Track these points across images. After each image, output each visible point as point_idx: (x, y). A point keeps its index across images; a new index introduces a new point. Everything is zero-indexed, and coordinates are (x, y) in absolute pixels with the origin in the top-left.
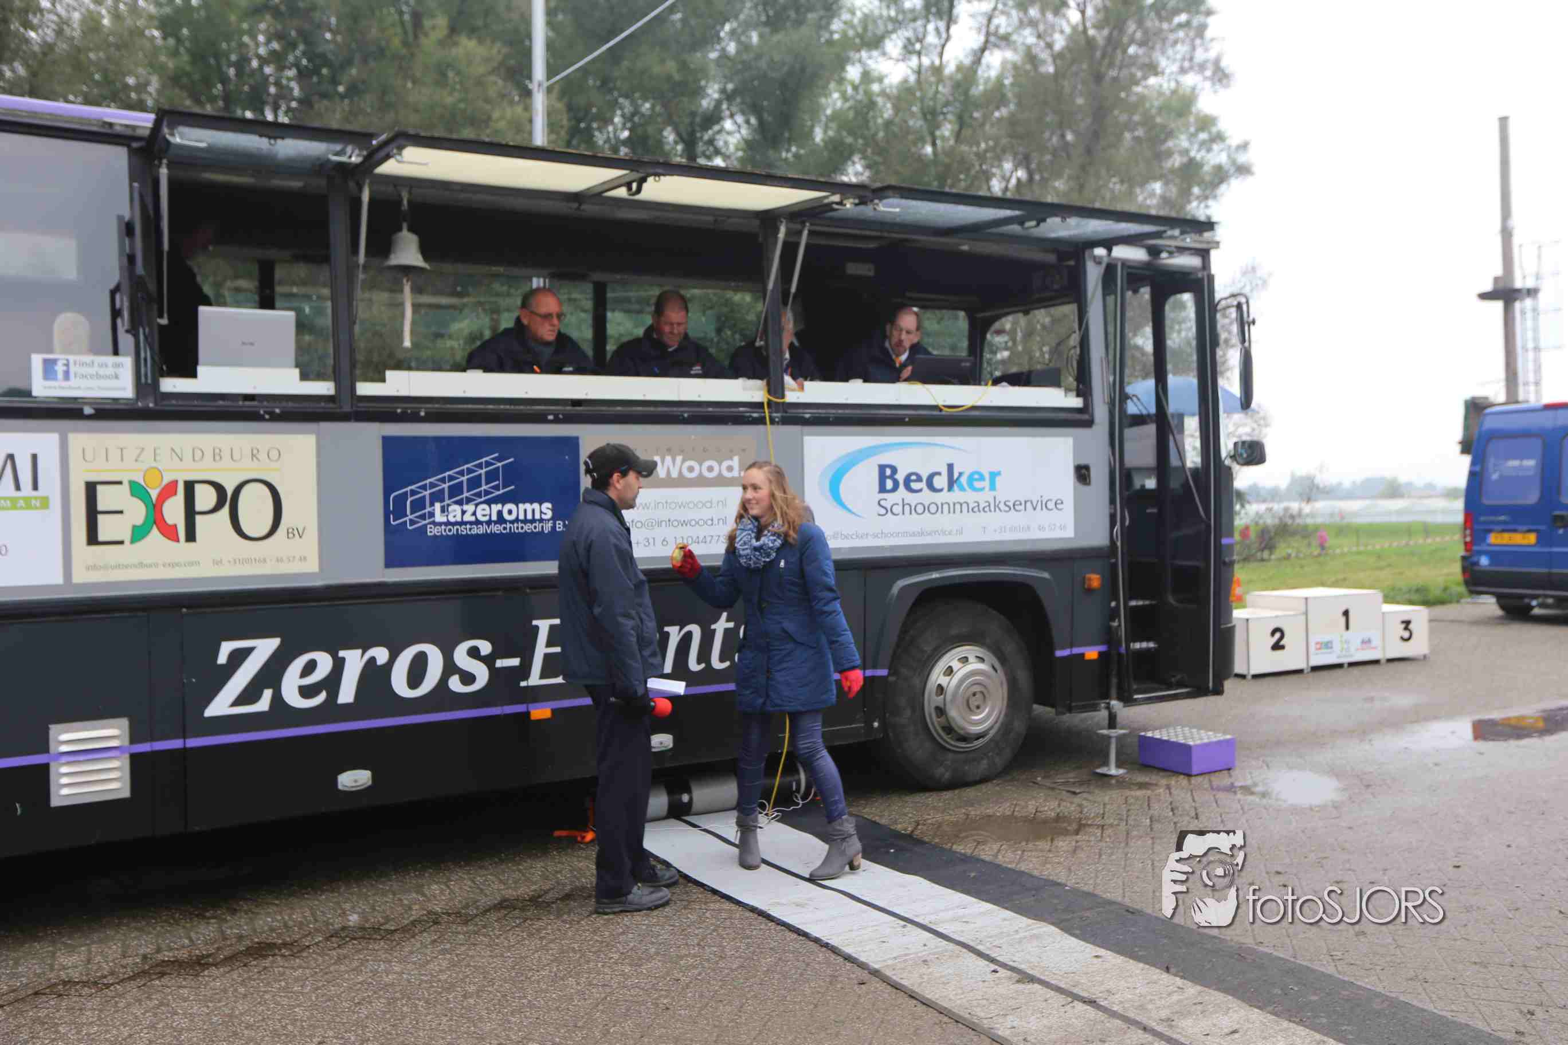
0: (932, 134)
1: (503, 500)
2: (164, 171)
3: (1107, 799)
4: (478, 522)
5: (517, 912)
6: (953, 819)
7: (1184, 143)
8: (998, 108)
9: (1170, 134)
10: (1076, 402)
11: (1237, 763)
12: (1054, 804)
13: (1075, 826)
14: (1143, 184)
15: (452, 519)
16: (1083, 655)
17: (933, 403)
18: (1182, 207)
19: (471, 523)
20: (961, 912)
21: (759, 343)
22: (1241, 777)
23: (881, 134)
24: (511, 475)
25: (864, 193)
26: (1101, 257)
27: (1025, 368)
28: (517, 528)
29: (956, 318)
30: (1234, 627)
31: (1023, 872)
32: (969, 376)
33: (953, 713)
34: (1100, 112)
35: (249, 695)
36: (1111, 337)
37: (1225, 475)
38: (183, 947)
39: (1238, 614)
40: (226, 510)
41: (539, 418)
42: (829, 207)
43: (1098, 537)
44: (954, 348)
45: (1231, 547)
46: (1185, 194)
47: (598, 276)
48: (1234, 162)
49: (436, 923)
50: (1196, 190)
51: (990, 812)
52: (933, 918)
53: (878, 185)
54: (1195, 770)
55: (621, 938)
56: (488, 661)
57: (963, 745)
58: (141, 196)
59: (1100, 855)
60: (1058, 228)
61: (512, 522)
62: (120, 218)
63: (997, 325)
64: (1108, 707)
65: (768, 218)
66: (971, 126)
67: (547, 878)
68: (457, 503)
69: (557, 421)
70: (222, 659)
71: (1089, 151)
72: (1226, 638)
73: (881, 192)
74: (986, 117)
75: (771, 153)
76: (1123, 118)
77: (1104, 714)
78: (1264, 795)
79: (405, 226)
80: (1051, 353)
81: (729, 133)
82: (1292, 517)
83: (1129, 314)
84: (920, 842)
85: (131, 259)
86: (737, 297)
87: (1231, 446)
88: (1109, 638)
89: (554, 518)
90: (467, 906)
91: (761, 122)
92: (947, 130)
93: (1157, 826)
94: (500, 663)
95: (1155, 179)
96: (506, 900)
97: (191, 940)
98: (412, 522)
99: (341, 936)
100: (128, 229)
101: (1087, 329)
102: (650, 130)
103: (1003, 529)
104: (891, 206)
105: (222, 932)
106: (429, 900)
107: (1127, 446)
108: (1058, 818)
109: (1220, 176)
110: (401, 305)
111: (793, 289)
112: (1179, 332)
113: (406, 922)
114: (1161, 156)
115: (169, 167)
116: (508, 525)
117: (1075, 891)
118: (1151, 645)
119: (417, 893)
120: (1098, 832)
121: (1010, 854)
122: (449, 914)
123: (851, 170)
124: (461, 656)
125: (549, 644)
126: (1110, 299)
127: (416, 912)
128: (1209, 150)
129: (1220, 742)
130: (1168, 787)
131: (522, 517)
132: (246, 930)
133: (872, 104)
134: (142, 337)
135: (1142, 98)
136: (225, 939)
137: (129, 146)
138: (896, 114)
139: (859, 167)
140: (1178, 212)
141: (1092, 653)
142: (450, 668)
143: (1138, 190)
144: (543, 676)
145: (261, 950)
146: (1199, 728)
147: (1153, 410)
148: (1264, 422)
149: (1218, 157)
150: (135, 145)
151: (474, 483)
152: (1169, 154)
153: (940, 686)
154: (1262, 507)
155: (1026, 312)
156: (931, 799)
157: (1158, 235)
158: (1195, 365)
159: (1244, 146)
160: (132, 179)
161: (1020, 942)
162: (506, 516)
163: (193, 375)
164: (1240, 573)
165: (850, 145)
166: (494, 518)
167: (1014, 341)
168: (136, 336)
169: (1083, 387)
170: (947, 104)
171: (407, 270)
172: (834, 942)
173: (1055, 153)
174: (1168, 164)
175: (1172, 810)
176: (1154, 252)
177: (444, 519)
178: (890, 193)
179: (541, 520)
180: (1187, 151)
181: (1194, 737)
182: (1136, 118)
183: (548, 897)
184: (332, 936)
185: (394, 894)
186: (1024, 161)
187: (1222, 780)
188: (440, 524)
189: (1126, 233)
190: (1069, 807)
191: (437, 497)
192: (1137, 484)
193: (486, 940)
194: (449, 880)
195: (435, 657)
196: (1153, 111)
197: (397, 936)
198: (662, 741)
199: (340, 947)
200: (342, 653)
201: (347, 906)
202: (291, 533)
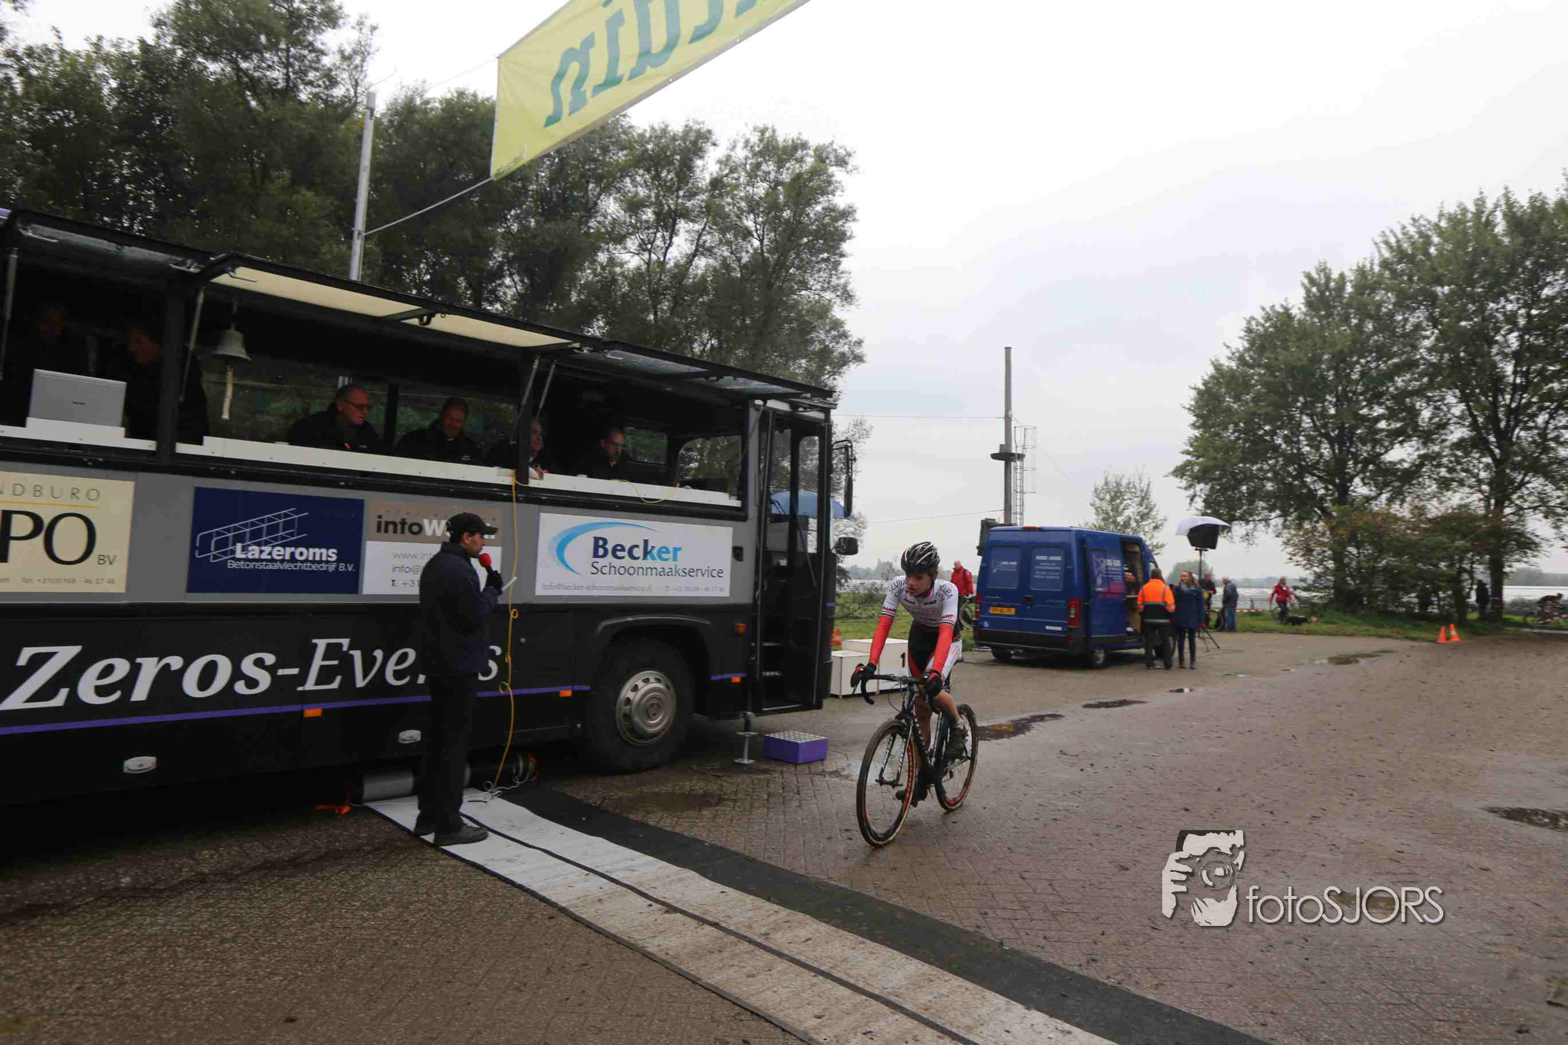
0: (655, 307)
1: (296, 544)
2: (14, 257)
3: (739, 780)
4: (273, 560)
5: (277, 871)
6: (631, 795)
7: (823, 336)
8: (702, 296)
9: (814, 329)
10: (737, 504)
11: (828, 756)
12: (702, 785)
13: (716, 800)
14: (794, 360)
15: (250, 556)
16: (730, 679)
17: (637, 496)
18: (819, 377)
19: (267, 561)
20: (630, 863)
21: (512, 442)
22: (830, 765)
23: (619, 303)
24: (303, 525)
25: (600, 344)
26: (759, 406)
27: (707, 477)
28: (304, 566)
29: (660, 437)
30: (830, 664)
31: (677, 834)
32: (665, 479)
33: (636, 719)
34: (770, 307)
35: (45, 693)
36: (763, 458)
37: (832, 560)
39: (834, 654)
40: (41, 538)
41: (334, 482)
42: (572, 351)
43: (745, 598)
44: (656, 458)
45: (833, 609)
46: (821, 369)
47: (394, 378)
48: (853, 352)
49: (203, 882)
50: (828, 367)
51: (656, 790)
52: (607, 868)
54: (800, 761)
55: (364, 890)
56: (271, 670)
57: (641, 741)
59: (731, 820)
60: (730, 383)
61: (302, 562)
63: (688, 445)
64: (745, 716)
65: (527, 353)
66: (682, 305)
67: (305, 843)
68: (256, 544)
69: (347, 487)
70: (22, 662)
71: (760, 333)
72: (826, 670)
73: (611, 345)
74: (693, 301)
75: (538, 305)
76: (784, 314)
77: (741, 721)
79: (233, 325)
81: (507, 287)
82: (876, 590)
84: (604, 812)
86: (504, 406)
87: (836, 539)
88: (748, 668)
89: (338, 561)
90: (233, 867)
91: (532, 285)
92: (665, 305)
93: (772, 800)
94: (281, 672)
95: (802, 357)
96: (268, 862)
98: (215, 557)
99: (112, 896)
101: (747, 453)
102: (448, 276)
103: (679, 589)
104: (617, 355)
106: (199, 864)
107: (769, 535)
108: (705, 795)
109: (844, 361)
110: (225, 384)
111: (541, 405)
112: (808, 461)
113: (174, 882)
114: (807, 342)
115: (19, 254)
116: (299, 564)
117: (712, 846)
118: (777, 674)
119: (189, 857)
120: (731, 804)
121: (669, 821)
122: (215, 875)
123: (595, 324)
124: (248, 666)
125: (323, 660)
126: (764, 435)
127: (186, 873)
128: (837, 343)
129: (816, 742)
130: (782, 772)
131: (311, 558)
132: (18, 894)
133: (614, 281)
135: (797, 303)
138: (630, 291)
139: (601, 323)
140: (816, 381)
141: (736, 679)
142: (237, 674)
143: (791, 364)
144: (317, 683)
145: (31, 911)
146: (805, 731)
147: (788, 513)
148: (862, 524)
149: (842, 348)
151: (273, 530)
152: (812, 342)
153: (628, 698)
154: (859, 582)
156: (616, 781)
157: (799, 396)
158: (816, 483)
159: (859, 343)
161: (670, 882)
162: (298, 557)
163: (22, 423)
164: (839, 626)
165: (596, 307)
166: (287, 557)
167: (702, 456)
169: (742, 496)
170: (666, 288)
171: (231, 360)
172: (534, 887)
174: (811, 348)
175: (783, 788)
176: (794, 406)
177: (244, 556)
178: (616, 346)
179: (327, 562)
180: (822, 342)
181: (803, 738)
182: (793, 315)
183: (306, 858)
184: (104, 896)
185: (167, 859)
186: (716, 334)
187: (818, 767)
188: (240, 560)
189: (777, 392)
190: (713, 787)
191: (240, 538)
192: (775, 562)
193: (246, 894)
194: (218, 846)
195: (224, 666)
196: (804, 312)
197: (166, 894)
198: (411, 735)
199: (109, 905)
200: (139, 660)
201: (121, 871)
202: (101, 559)
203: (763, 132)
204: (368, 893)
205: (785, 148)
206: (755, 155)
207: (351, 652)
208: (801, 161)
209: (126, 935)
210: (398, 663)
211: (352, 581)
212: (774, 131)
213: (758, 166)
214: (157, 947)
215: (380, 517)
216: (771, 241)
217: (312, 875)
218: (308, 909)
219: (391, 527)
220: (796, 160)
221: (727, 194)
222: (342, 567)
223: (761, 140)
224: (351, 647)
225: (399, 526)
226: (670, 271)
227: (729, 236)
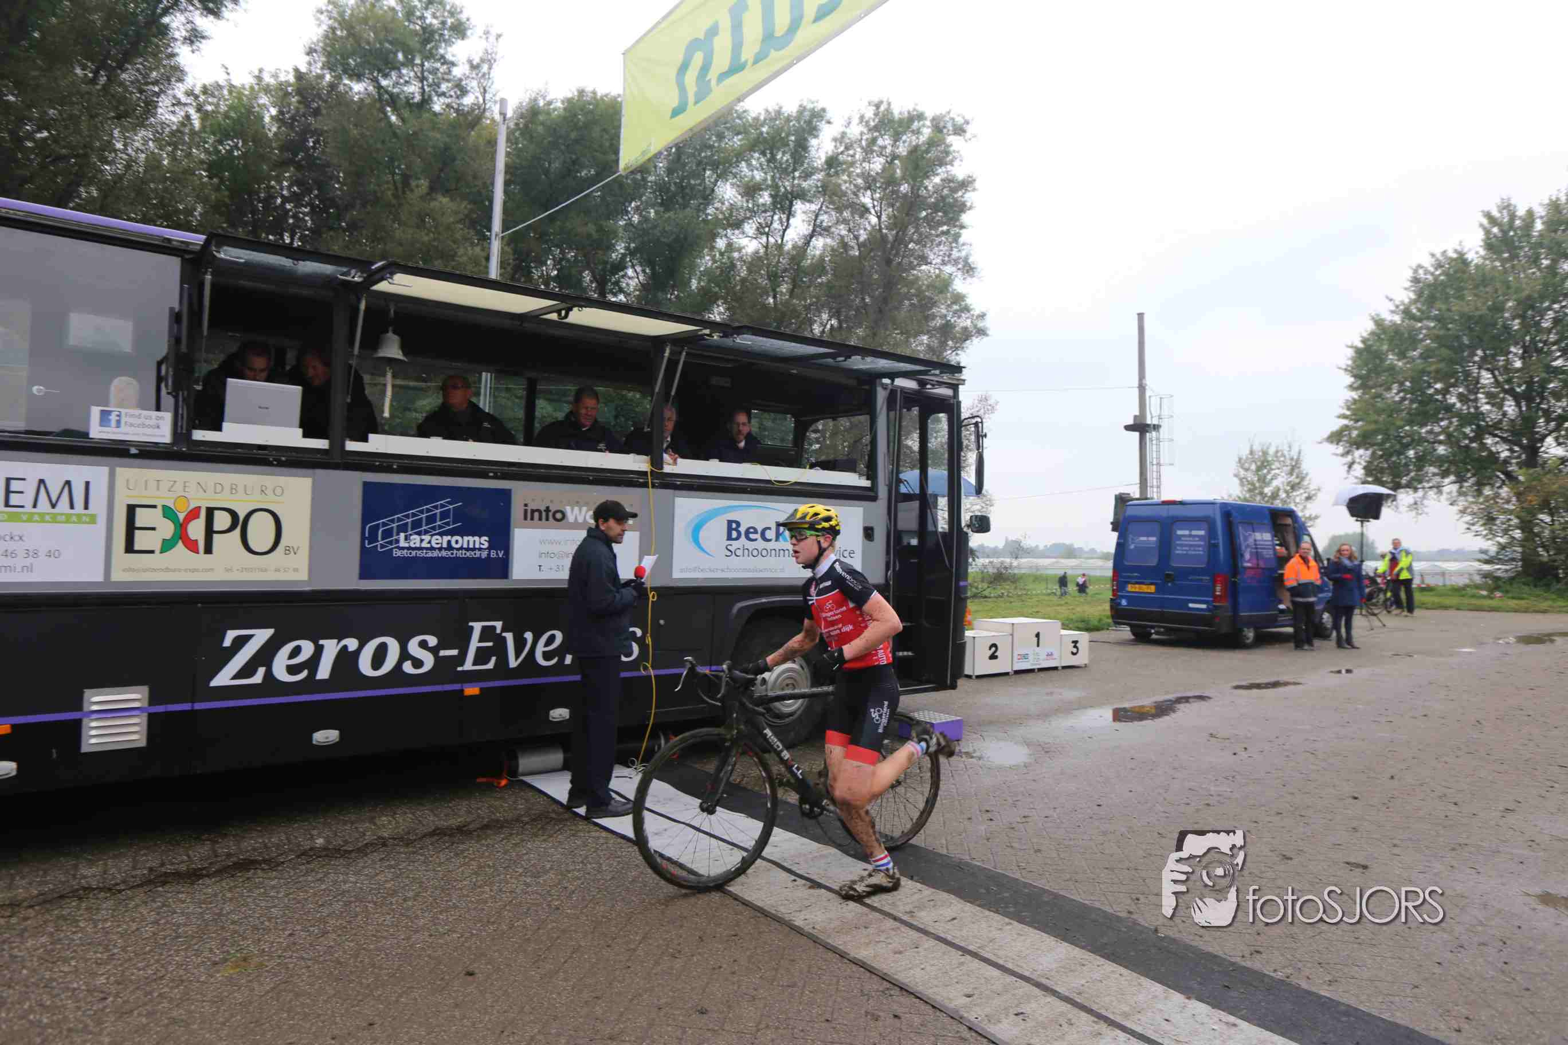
0: (774, 290)
1: (452, 533)
2: (208, 277)
4: (432, 549)
5: (447, 838)
7: (944, 311)
8: (820, 276)
9: (934, 304)
10: (865, 483)
11: (964, 736)
14: (915, 336)
15: (413, 546)
17: (768, 478)
18: (941, 353)
19: (427, 549)
21: (647, 430)
23: (738, 288)
24: (458, 515)
25: (726, 329)
26: (887, 385)
27: (831, 457)
28: (460, 554)
29: (786, 419)
30: (965, 642)
32: (793, 461)
34: (890, 284)
35: (247, 671)
36: (891, 439)
37: (963, 539)
38: (182, 862)
39: (967, 633)
40: (238, 531)
41: (483, 475)
42: (702, 337)
44: (782, 440)
45: (966, 587)
46: (943, 344)
47: (533, 374)
48: (975, 326)
49: (384, 845)
50: (950, 343)
53: (737, 324)
56: (434, 651)
58: (190, 296)
60: (858, 363)
61: (458, 549)
62: (172, 309)
63: (813, 427)
65: (658, 342)
66: (800, 286)
67: (470, 812)
68: (416, 533)
69: (496, 477)
70: (227, 643)
71: (880, 311)
72: (960, 650)
73: (740, 330)
74: (812, 282)
76: (905, 290)
78: (980, 758)
79: (390, 329)
80: (849, 447)
81: (630, 278)
82: (1006, 568)
83: (904, 424)
85: (178, 341)
86: (631, 394)
87: (968, 517)
89: (489, 548)
90: (408, 833)
91: (654, 274)
92: (784, 288)
94: (443, 653)
95: (923, 333)
96: (438, 829)
97: (189, 857)
98: (382, 546)
99: (309, 855)
100: (176, 318)
101: (876, 433)
102: (573, 271)
104: (745, 340)
105: (214, 851)
106: (379, 828)
107: (900, 515)
109: (966, 335)
110: (385, 385)
111: (673, 393)
112: (936, 438)
113: (360, 844)
114: (928, 318)
115: (212, 274)
116: (454, 552)
118: (910, 654)
119: (370, 823)
122: (395, 839)
123: (716, 311)
124: (413, 647)
125: (480, 641)
126: (892, 414)
127: (369, 837)
128: (959, 317)
129: (952, 722)
131: (465, 546)
132: (233, 849)
133: (733, 266)
134: (181, 399)
135: (917, 278)
136: (216, 856)
137: (182, 257)
138: (750, 274)
139: (722, 309)
140: (938, 357)
142: (404, 655)
143: (912, 340)
144: (474, 664)
145: (246, 865)
146: (940, 711)
147: (917, 491)
149: (964, 322)
150: (187, 257)
151: (431, 519)
152: (934, 317)
155: (834, 419)
157: (925, 373)
158: (946, 462)
160: (182, 282)
162: (454, 545)
163: (219, 428)
165: (716, 293)
166: (445, 545)
167: (824, 438)
168: (176, 397)
169: (872, 476)
170: (785, 271)
171: (391, 361)
173: (857, 310)
174: (932, 324)
176: (922, 384)
177: (407, 545)
178: (745, 331)
179: (480, 549)
180: (945, 316)
181: (937, 718)
182: (912, 291)
183: (471, 827)
184: (303, 854)
185: (353, 824)
186: (835, 313)
188: (403, 548)
189: (904, 369)
191: (403, 528)
192: (905, 542)
193: (422, 858)
194: (395, 813)
195: (393, 647)
196: (924, 287)
197: (353, 855)
198: (560, 713)
199: (308, 863)
200: (321, 642)
201: (315, 832)
202: (288, 550)
203: (878, 106)
204: (529, 860)
205: (901, 121)
206: (870, 130)
207: (504, 634)
208: (918, 132)
209: (324, 890)
210: (548, 643)
211: (502, 568)
212: (889, 104)
213: (874, 141)
214: (351, 902)
215: (526, 505)
216: (889, 218)
217: (477, 842)
218: (476, 873)
219: (536, 514)
220: (913, 132)
221: (844, 171)
222: (493, 554)
223: (876, 115)
224: (504, 630)
225: (544, 514)
226: (788, 253)
227: (846, 214)
